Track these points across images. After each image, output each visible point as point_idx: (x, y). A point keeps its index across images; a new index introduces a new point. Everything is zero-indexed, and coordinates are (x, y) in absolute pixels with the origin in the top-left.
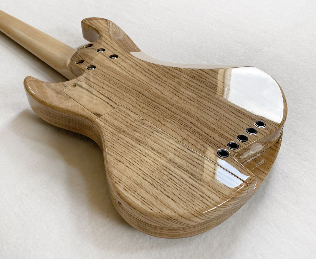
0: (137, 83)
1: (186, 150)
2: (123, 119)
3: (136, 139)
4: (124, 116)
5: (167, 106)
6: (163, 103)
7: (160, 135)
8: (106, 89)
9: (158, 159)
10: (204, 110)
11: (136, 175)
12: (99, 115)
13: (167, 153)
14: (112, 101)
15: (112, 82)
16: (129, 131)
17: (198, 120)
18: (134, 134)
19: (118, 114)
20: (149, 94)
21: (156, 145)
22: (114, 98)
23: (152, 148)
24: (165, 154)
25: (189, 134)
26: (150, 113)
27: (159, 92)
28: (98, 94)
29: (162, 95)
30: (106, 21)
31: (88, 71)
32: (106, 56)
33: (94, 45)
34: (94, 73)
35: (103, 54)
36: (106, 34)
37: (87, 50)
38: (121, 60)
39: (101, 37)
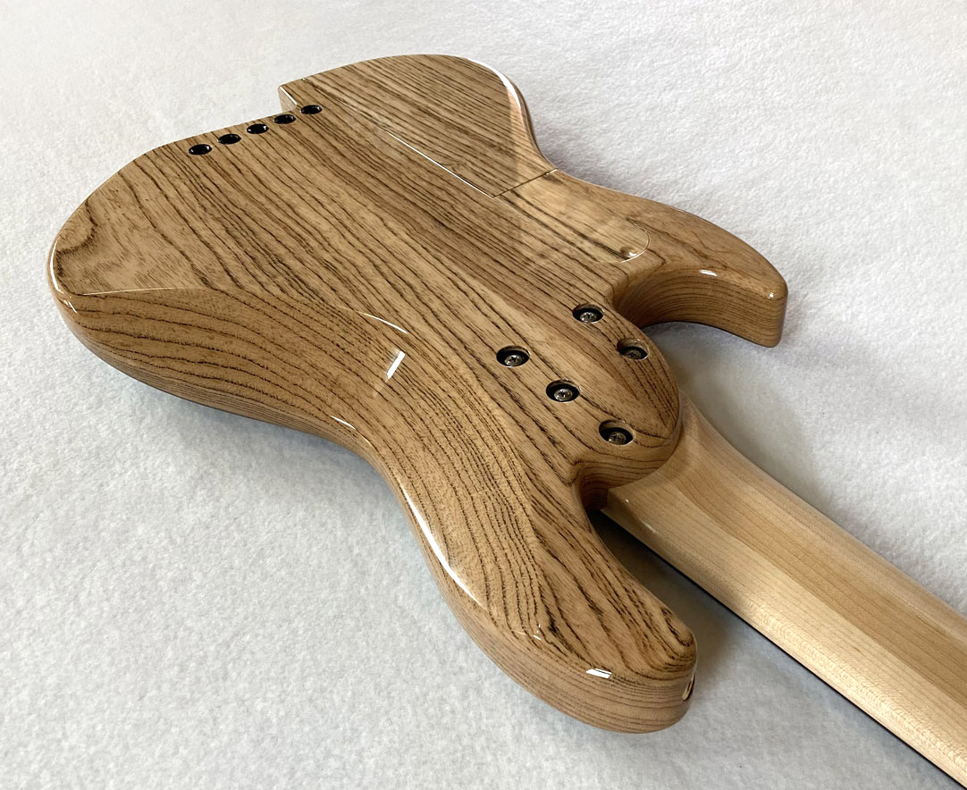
1: (376, 115)
4: (490, 173)
6: (388, 196)
7: (417, 137)
8: (536, 238)
9: (432, 106)
10: (301, 178)
14: (518, 207)
15: (520, 259)
17: (325, 159)
19: (502, 177)
20: (418, 220)
21: (431, 125)
22: (512, 214)
27: (391, 224)
29: (384, 215)
30: (552, 622)
31: (598, 301)
32: (543, 360)
33: (593, 425)
34: (576, 291)
35: (552, 369)
36: (548, 490)
37: (619, 405)
38: (488, 340)
39: (566, 470)
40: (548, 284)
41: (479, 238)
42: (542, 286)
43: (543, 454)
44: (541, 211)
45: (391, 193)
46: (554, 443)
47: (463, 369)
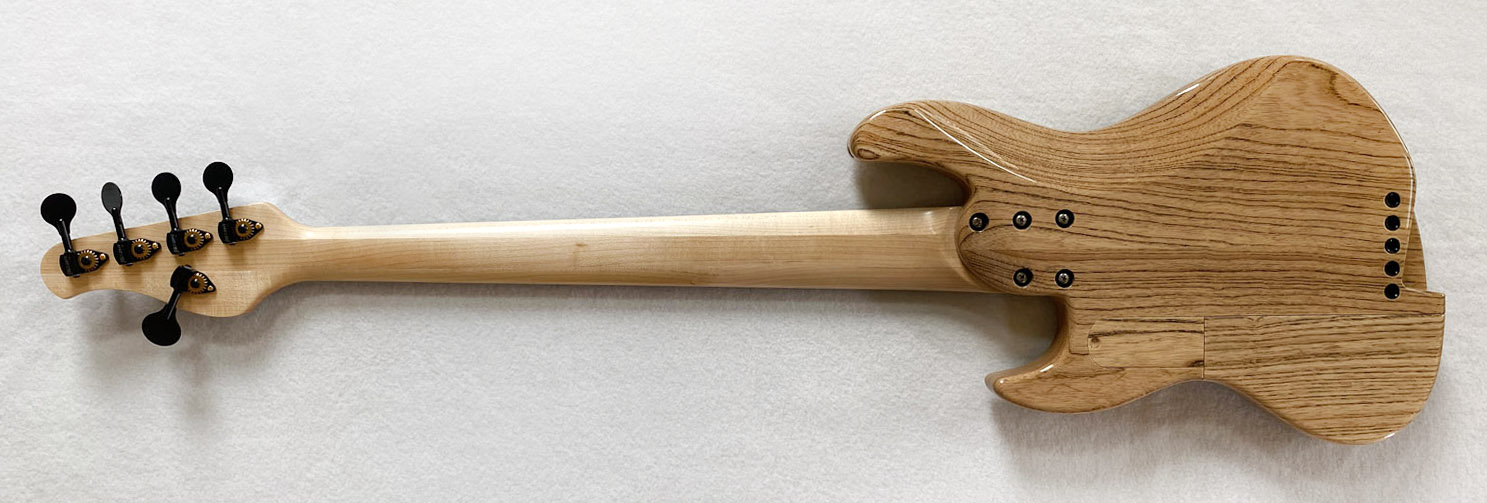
0: (1175, 253)
1: (1352, 323)
2: (1235, 342)
3: (1286, 358)
4: (1231, 335)
5: (1262, 264)
6: (1253, 264)
7: (1305, 326)
8: (1149, 307)
9: (1336, 364)
10: (1313, 232)
11: (1337, 407)
12: (1198, 363)
13: (1338, 347)
14: (1184, 322)
15: (1136, 284)
16: (1262, 353)
17: (1322, 259)
18: (1273, 352)
19: (1220, 339)
20: (1215, 262)
21: (1315, 345)
22: (1180, 314)
23: (1317, 355)
24: (1338, 350)
25: (1333, 293)
26: (1256, 299)
27: (1222, 246)
28: (1148, 327)
29: (1235, 248)
30: (910, 115)
31: (1069, 291)
32: (1050, 229)
33: (990, 215)
34: (1086, 288)
35: (1041, 228)
36: (971, 165)
37: (993, 237)
38: (1086, 217)
39: (975, 181)
40: (1104, 280)
41: (1172, 279)
42: (1105, 275)
43: (992, 180)
44: (1171, 331)
45: (1254, 268)
46: (995, 189)
47: (1075, 190)
